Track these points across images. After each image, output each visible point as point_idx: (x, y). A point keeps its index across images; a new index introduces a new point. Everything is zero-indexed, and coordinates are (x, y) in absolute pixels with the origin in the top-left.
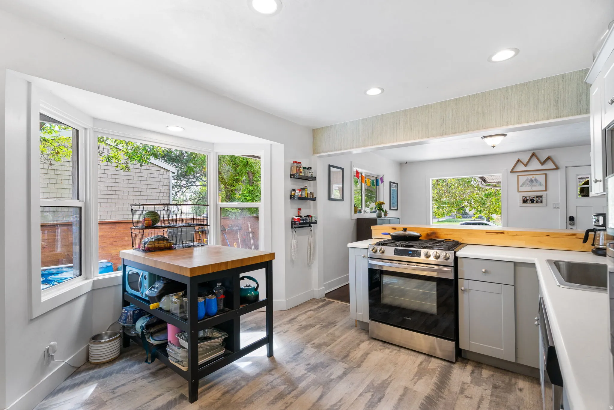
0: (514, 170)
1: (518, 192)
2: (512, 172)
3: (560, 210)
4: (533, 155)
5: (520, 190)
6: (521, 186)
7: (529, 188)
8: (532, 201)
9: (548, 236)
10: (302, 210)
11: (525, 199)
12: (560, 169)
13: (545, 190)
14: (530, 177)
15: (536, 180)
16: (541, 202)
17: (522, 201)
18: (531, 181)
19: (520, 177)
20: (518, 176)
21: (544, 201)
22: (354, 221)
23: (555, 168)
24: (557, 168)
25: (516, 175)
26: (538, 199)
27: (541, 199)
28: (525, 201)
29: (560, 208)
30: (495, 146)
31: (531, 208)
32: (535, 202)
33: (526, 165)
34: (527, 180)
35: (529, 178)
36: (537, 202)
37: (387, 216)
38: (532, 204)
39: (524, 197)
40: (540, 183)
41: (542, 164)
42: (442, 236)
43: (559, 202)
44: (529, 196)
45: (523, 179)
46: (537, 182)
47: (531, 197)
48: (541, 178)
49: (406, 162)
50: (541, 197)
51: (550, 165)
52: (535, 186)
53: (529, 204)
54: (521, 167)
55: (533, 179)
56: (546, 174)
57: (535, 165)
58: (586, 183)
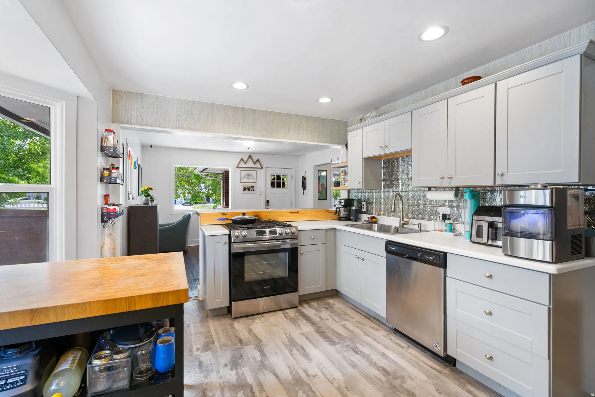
0: (239, 166)
1: (241, 182)
2: (237, 167)
3: (262, 195)
4: (250, 156)
5: (242, 181)
6: (243, 178)
7: (247, 180)
8: (249, 190)
9: (318, 212)
13: (255, 181)
14: (248, 172)
15: (251, 174)
17: (243, 189)
18: (248, 175)
19: (242, 171)
21: (255, 190)
23: (260, 167)
24: (262, 168)
25: (239, 169)
26: (251, 188)
28: (245, 190)
30: (249, 148)
31: (248, 195)
32: (250, 190)
33: (245, 163)
34: (246, 174)
36: (251, 190)
37: (153, 202)
38: (249, 192)
39: (244, 187)
40: (253, 177)
41: (255, 163)
43: (262, 190)
44: (247, 186)
45: (244, 173)
46: (251, 176)
48: (253, 173)
49: (151, 146)
50: (253, 187)
51: (257, 165)
52: (250, 178)
53: (247, 192)
54: (242, 165)
55: (249, 174)
56: (256, 171)
57: (250, 164)
58: (274, 179)
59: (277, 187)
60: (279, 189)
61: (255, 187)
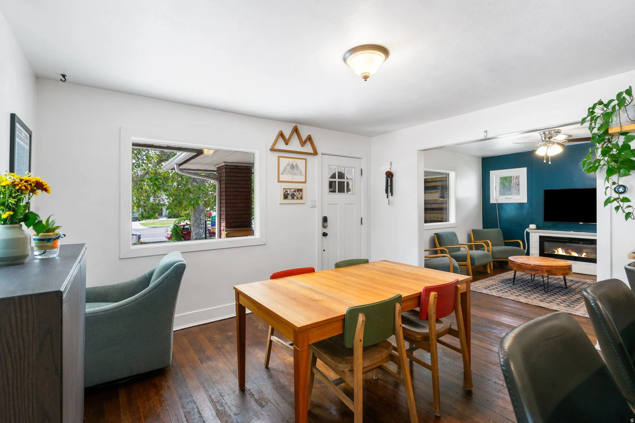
0: (275, 148)
1: (279, 181)
2: (273, 150)
3: (316, 208)
4: (294, 129)
5: (281, 180)
6: (282, 174)
7: (289, 178)
8: (293, 196)
11: (286, 193)
12: (318, 155)
13: (304, 181)
14: (291, 161)
15: (297, 166)
16: (301, 198)
17: (282, 197)
18: (292, 167)
19: (281, 159)
20: (279, 157)
21: (304, 197)
23: (311, 151)
24: (315, 153)
25: (276, 155)
26: (298, 193)
27: (301, 193)
28: (286, 197)
29: (317, 206)
31: (292, 207)
32: (295, 198)
33: (287, 143)
34: (288, 165)
35: (291, 163)
36: (297, 198)
39: (285, 190)
40: (301, 171)
41: (303, 143)
43: (316, 198)
45: (284, 162)
47: (292, 190)
48: (301, 164)
49: (64, 76)
50: (300, 190)
51: (308, 148)
52: (295, 174)
54: (281, 145)
55: (294, 164)
56: (306, 159)
57: (295, 145)
58: (333, 176)
59: (339, 192)
60: (341, 195)
61: (304, 190)
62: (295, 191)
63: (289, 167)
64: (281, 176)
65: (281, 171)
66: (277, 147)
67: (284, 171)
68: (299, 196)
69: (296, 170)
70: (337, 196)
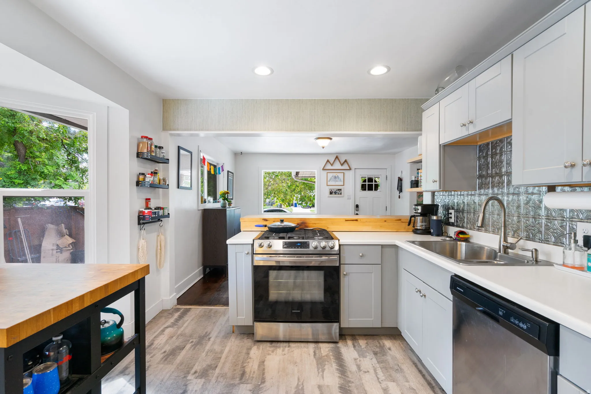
0: (325, 168)
1: (327, 185)
2: (323, 169)
3: (351, 200)
4: (337, 157)
5: (328, 184)
6: (329, 181)
7: (333, 183)
8: (335, 193)
9: (385, 221)
10: (151, 200)
11: (331, 192)
12: (352, 170)
13: (343, 185)
14: (334, 174)
15: (338, 176)
16: (341, 194)
17: (329, 193)
18: (335, 177)
19: (328, 173)
21: (342, 193)
22: (201, 211)
23: (348, 168)
24: (350, 169)
25: (326, 172)
26: (339, 191)
27: (341, 191)
28: (331, 193)
29: (351, 198)
30: (324, 147)
31: (335, 199)
32: (337, 194)
33: (332, 165)
35: (334, 175)
36: (338, 194)
37: (231, 206)
38: (336, 196)
39: (331, 190)
40: (340, 179)
41: (342, 165)
42: (310, 225)
43: (351, 194)
44: (334, 189)
45: (330, 175)
46: (338, 179)
47: (335, 190)
48: (341, 176)
49: (241, 153)
50: (341, 190)
51: (346, 167)
52: (337, 181)
53: (333, 195)
54: (329, 167)
55: (336, 176)
56: (344, 173)
57: (337, 166)
58: (365, 181)
59: (368, 190)
60: (370, 192)
61: (342, 190)
62: (337, 190)
63: (333, 178)
64: (328, 182)
65: (328, 180)
66: (327, 168)
67: (330, 180)
68: (340, 193)
69: (337, 179)
70: (367, 193)
